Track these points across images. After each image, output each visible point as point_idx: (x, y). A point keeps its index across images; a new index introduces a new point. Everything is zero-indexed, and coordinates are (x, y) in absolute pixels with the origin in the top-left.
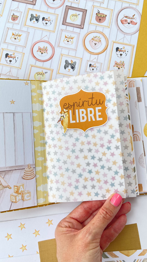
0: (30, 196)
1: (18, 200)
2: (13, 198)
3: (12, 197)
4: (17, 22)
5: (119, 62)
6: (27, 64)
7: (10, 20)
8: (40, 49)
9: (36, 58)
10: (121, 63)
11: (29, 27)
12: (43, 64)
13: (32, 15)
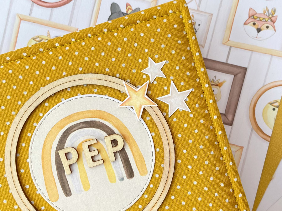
5: (260, 11)
10: (267, 13)
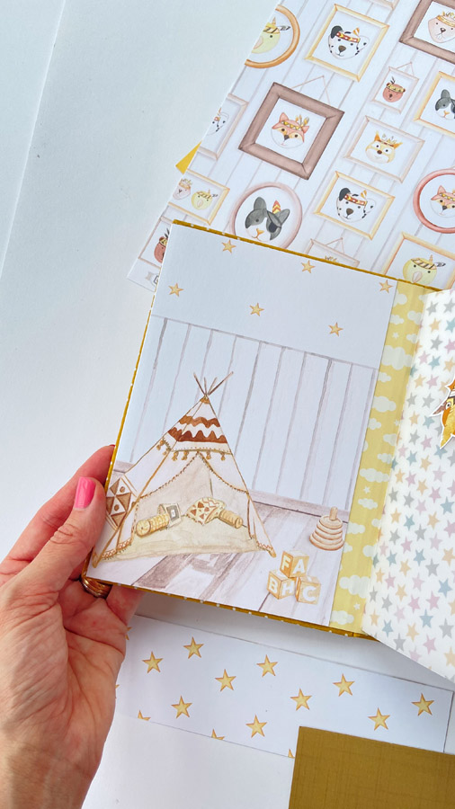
0: (317, 594)
1: (283, 594)
2: (274, 583)
3: (272, 579)
4: (396, 104)
6: (393, 230)
7: (380, 97)
8: (441, 194)
9: (423, 216)
11: (428, 126)
12: (439, 239)
13: (445, 93)
